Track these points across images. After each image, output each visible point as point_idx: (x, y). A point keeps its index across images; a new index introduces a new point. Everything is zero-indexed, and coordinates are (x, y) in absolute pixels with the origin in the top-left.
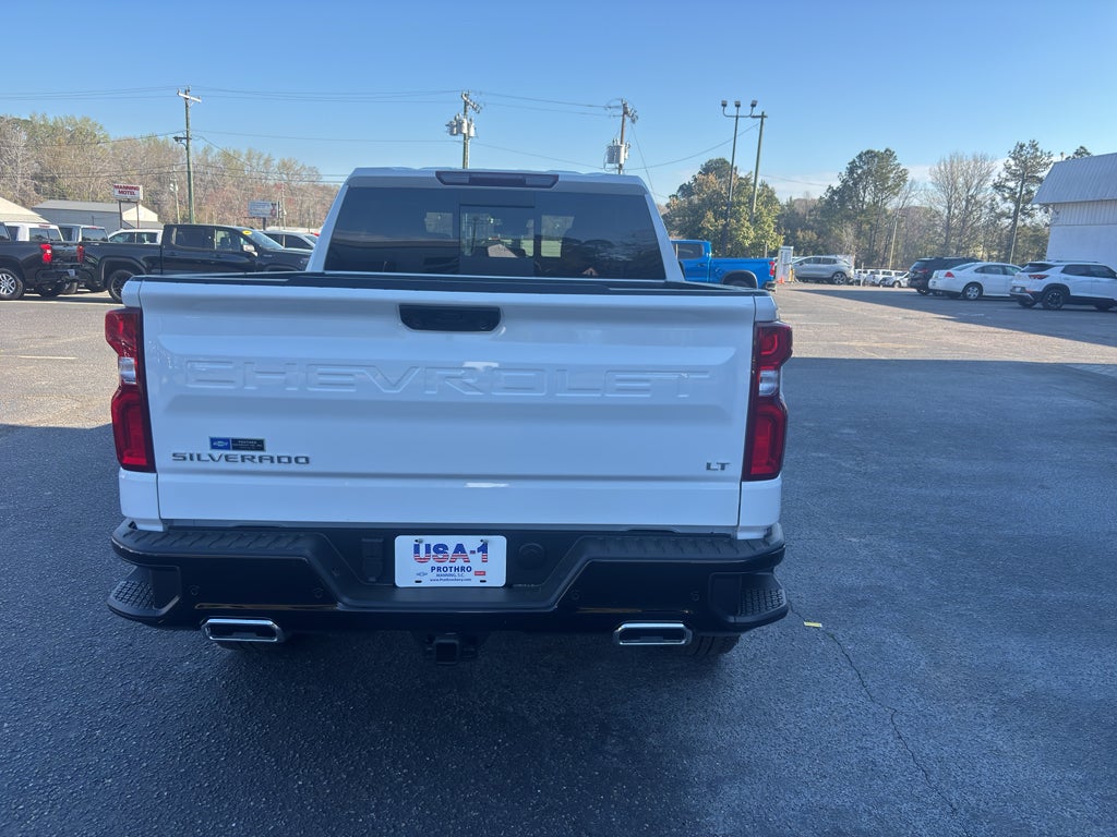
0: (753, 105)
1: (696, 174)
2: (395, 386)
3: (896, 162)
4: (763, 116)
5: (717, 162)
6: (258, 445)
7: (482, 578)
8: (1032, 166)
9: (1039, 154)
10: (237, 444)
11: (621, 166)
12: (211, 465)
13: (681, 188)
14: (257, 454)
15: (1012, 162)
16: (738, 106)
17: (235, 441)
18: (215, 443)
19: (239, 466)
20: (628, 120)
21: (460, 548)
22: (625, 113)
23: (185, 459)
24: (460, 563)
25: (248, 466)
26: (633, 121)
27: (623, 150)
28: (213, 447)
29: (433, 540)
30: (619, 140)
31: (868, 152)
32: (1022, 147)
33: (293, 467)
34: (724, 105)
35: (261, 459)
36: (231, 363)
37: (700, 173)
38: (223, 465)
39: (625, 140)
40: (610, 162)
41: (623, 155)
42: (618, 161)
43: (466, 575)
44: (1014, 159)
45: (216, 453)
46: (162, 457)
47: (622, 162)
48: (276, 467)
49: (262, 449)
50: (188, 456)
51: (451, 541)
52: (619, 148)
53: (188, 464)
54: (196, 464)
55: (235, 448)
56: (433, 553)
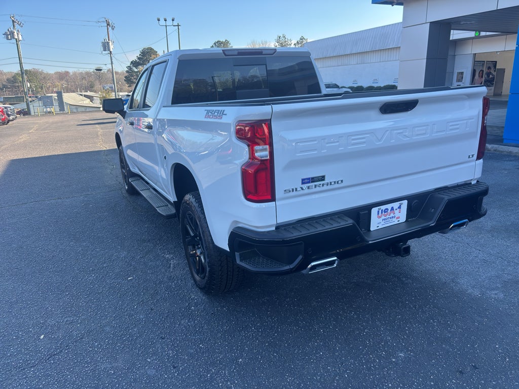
0: (173, 20)
1: (138, 55)
2: (380, 140)
3: (231, 46)
4: (178, 26)
5: (148, 49)
6: (322, 178)
7: (398, 220)
8: (285, 45)
9: (287, 40)
10: (313, 180)
11: (111, 52)
12: (302, 192)
13: (132, 62)
14: (321, 183)
15: (277, 44)
16: (165, 20)
17: (313, 178)
18: (304, 181)
19: (314, 190)
20: (110, 29)
21: (392, 209)
22: (108, 25)
23: (290, 191)
24: (392, 215)
25: (318, 189)
26: (113, 29)
27: (110, 44)
28: (303, 183)
29: (383, 207)
30: (107, 39)
31: (218, 42)
32: (280, 37)
33: (337, 186)
34: (159, 20)
35: (323, 185)
36: (316, 140)
37: (140, 55)
38: (307, 191)
39: (110, 39)
40: (105, 50)
41: (111, 47)
42: (109, 50)
43: (394, 219)
44: (278, 42)
45: (305, 186)
46: (279, 193)
47: (111, 50)
48: (329, 187)
49: (324, 180)
50: (291, 190)
51: (389, 206)
52: (108, 43)
53: (291, 194)
54: (295, 193)
55: (312, 182)
56: (383, 213)
